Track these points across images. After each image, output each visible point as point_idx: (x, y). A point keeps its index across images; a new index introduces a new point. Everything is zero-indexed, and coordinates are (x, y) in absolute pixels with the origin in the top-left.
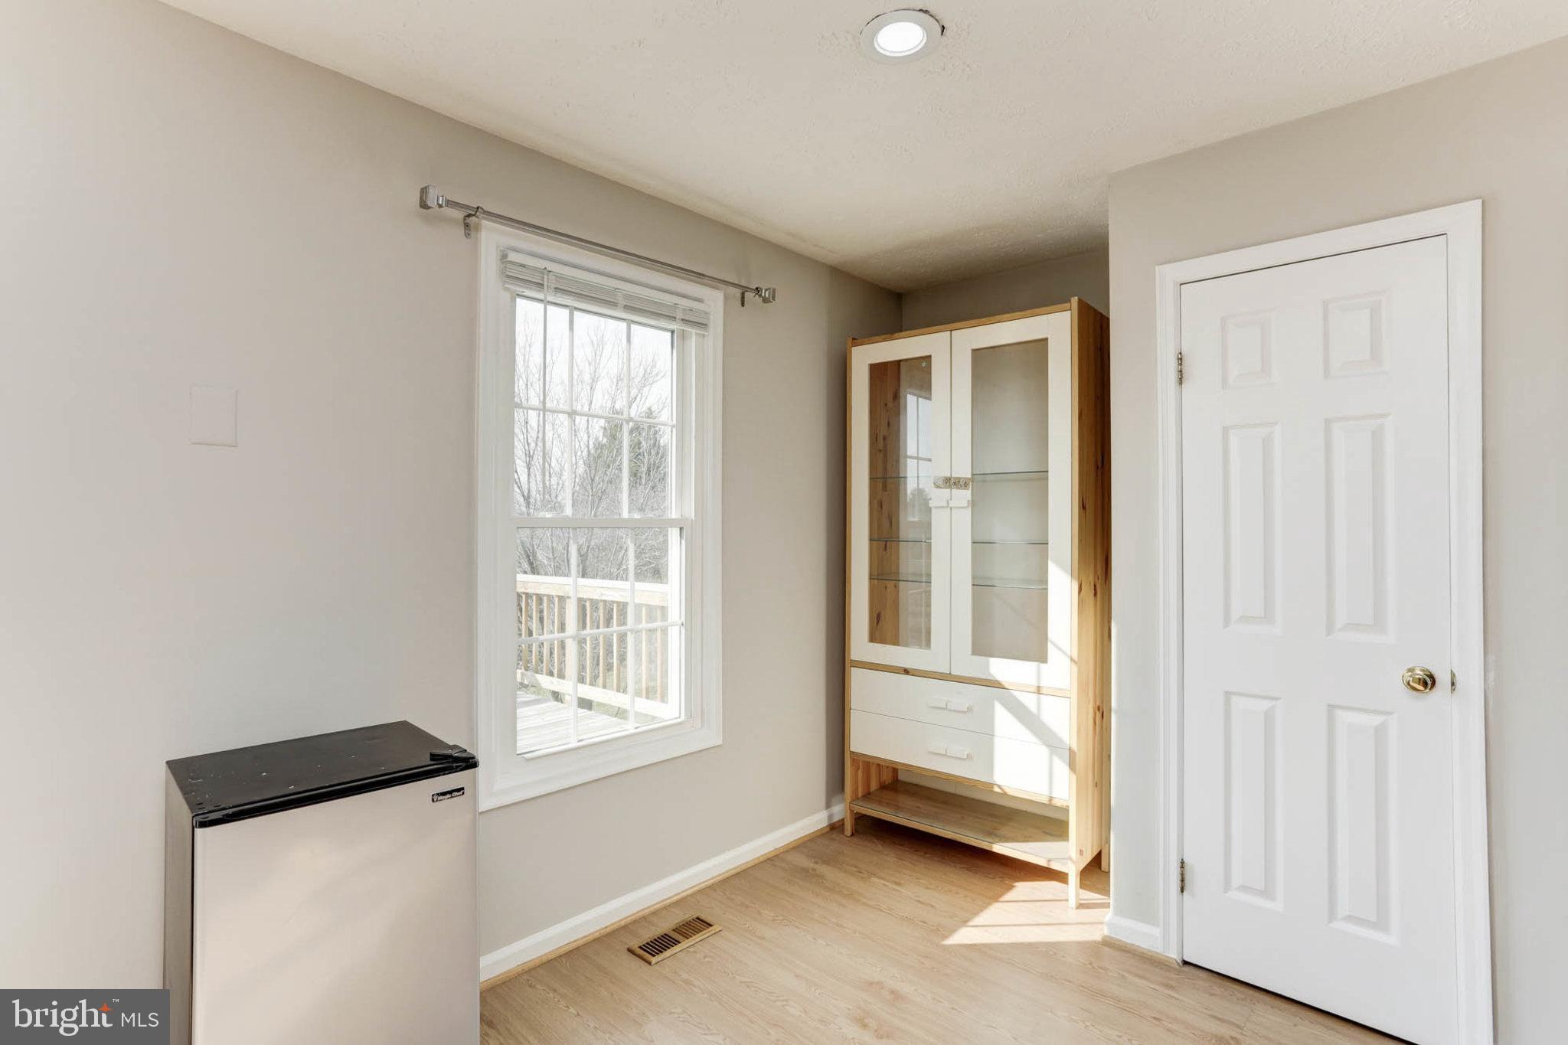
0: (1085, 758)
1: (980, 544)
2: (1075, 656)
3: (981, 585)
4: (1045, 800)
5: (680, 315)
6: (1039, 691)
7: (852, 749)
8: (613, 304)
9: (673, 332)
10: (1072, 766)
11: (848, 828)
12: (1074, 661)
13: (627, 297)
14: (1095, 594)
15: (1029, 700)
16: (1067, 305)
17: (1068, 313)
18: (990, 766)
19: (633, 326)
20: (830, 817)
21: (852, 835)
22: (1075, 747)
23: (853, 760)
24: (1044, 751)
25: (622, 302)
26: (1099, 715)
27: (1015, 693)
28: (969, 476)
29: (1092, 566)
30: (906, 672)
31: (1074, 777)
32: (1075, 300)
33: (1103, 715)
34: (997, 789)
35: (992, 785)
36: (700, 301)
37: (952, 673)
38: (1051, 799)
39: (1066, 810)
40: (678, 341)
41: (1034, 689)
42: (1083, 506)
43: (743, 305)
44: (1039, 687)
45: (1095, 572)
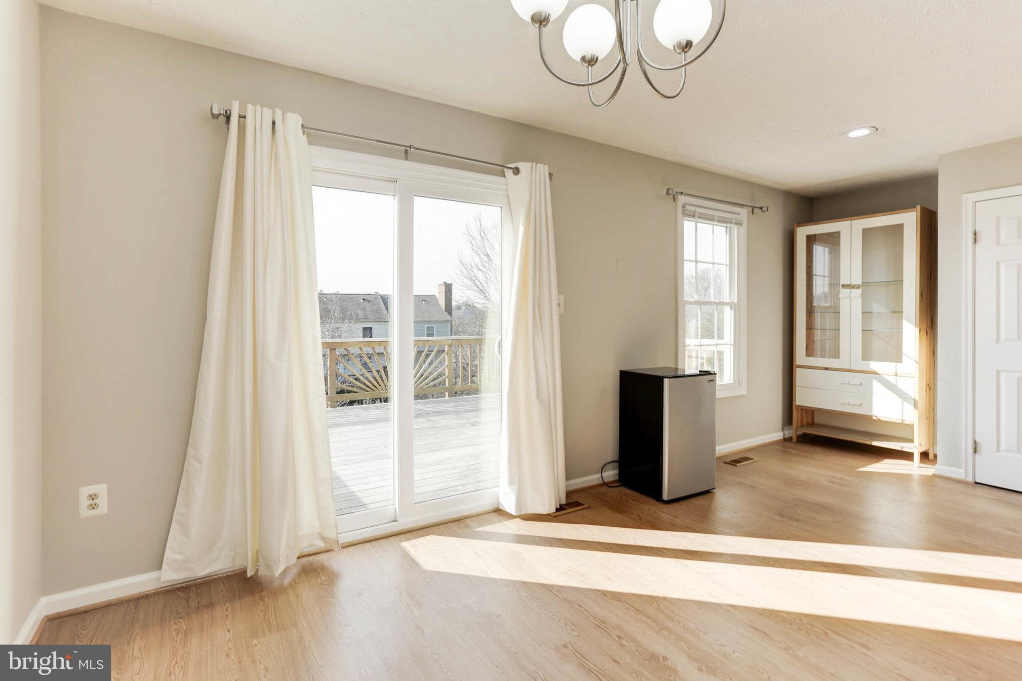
0: (922, 404)
1: (867, 314)
2: (917, 359)
3: (866, 331)
4: (900, 421)
5: (734, 222)
6: (896, 375)
7: (797, 403)
8: (713, 220)
9: (726, 227)
10: (916, 407)
11: (795, 439)
12: (917, 362)
13: (718, 216)
14: (927, 334)
15: (892, 379)
16: (915, 209)
17: (915, 213)
18: (871, 408)
19: (715, 226)
20: (784, 435)
21: (796, 442)
22: (917, 399)
23: (797, 409)
24: (899, 400)
25: (717, 219)
26: (928, 388)
27: (886, 377)
28: (860, 283)
29: (925, 321)
30: (827, 369)
31: (917, 412)
32: (919, 207)
33: (930, 388)
34: (874, 418)
35: (872, 416)
36: (739, 214)
37: (851, 369)
38: (903, 421)
39: (911, 426)
40: (730, 232)
41: (894, 374)
42: (921, 295)
43: (753, 213)
44: (896, 373)
45: (927, 324)
